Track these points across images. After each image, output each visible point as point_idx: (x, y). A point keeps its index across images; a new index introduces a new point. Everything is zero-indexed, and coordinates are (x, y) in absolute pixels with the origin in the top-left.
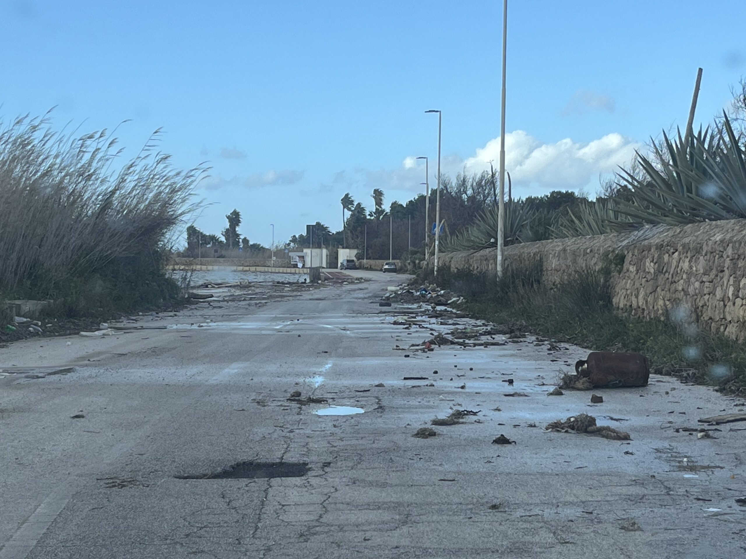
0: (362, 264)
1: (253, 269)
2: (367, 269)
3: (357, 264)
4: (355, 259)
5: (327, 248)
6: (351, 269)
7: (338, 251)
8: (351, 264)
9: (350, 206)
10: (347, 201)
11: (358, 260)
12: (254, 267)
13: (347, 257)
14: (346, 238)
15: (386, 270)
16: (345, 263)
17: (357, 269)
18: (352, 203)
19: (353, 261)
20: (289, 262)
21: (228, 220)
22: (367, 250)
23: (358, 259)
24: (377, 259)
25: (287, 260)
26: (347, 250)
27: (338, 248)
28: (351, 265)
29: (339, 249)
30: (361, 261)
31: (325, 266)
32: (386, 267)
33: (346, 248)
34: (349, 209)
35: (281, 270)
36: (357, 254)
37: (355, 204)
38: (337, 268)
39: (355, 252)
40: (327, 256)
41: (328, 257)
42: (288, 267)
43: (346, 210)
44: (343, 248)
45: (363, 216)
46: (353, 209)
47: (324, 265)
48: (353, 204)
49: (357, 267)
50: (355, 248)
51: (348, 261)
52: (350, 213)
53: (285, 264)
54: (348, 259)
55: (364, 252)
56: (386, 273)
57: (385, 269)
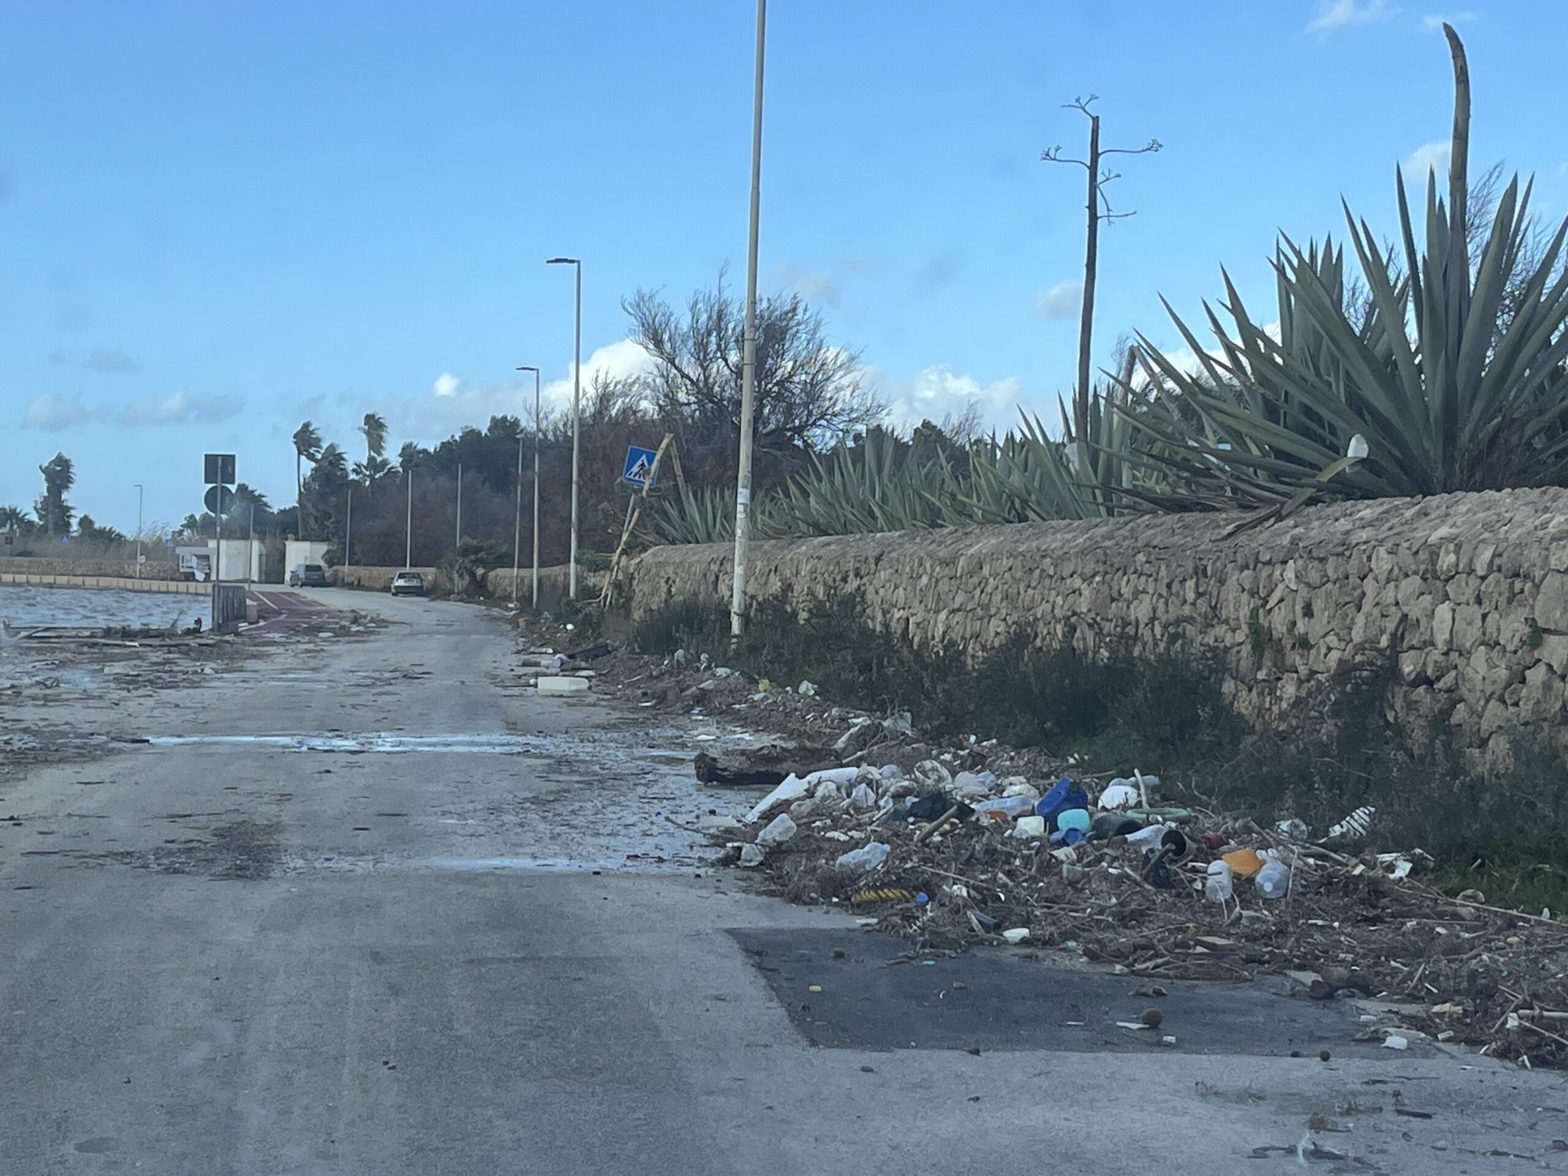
0: (340, 575)
1: (91, 581)
2: (350, 586)
3: (327, 574)
4: (322, 563)
5: (262, 540)
6: (313, 586)
7: (285, 545)
8: (314, 575)
9: (311, 451)
10: (305, 440)
11: (330, 567)
12: (95, 578)
13: (306, 558)
14: (303, 519)
15: (400, 591)
16: (302, 574)
17: (329, 585)
18: (317, 443)
19: (319, 568)
20: (175, 567)
21: (44, 476)
22: (352, 544)
23: (331, 563)
24: (375, 565)
25: (169, 565)
26: (306, 545)
27: (287, 539)
28: (314, 577)
29: (287, 543)
30: (336, 567)
31: (256, 579)
32: (401, 583)
33: (304, 539)
34: (311, 457)
35: (155, 585)
36: (328, 552)
37: (325, 445)
38: (283, 583)
39: (323, 548)
40: (261, 556)
41: (264, 558)
42: (172, 580)
43: (303, 458)
44: (297, 540)
45: (339, 473)
46: (319, 456)
47: (255, 576)
48: (320, 447)
49: (328, 581)
50: (323, 541)
51: (308, 568)
52: (313, 465)
53: (165, 571)
54: (308, 563)
55: (344, 549)
56: (400, 598)
57: (397, 587)
